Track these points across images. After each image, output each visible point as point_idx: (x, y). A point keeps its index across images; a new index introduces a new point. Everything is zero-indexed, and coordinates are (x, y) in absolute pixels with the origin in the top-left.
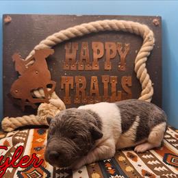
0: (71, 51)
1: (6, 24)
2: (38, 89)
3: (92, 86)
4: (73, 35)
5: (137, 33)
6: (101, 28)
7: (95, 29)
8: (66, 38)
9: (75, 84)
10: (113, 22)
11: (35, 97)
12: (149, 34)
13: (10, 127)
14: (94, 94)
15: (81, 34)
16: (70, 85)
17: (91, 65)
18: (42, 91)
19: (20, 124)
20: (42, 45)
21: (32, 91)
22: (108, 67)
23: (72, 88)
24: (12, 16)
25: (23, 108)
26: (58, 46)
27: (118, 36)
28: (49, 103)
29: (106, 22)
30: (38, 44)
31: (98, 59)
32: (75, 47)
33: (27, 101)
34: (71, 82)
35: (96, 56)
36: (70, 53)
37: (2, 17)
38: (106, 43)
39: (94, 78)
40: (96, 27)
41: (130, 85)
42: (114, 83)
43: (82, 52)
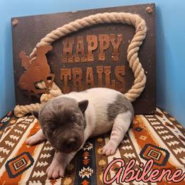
0: (68, 46)
1: (14, 26)
2: (41, 82)
3: (87, 76)
4: (68, 31)
5: (129, 23)
6: (93, 22)
7: (87, 24)
8: (62, 34)
9: (72, 75)
11: (38, 88)
12: (140, 24)
13: (20, 113)
14: (89, 84)
15: (75, 30)
16: (68, 76)
17: (86, 57)
18: (43, 83)
20: (43, 42)
22: (102, 58)
23: (70, 79)
24: (19, 19)
25: (30, 97)
26: (56, 42)
27: (111, 27)
28: (49, 93)
29: (98, 16)
30: (39, 42)
31: (93, 51)
32: (71, 42)
33: (32, 92)
34: (69, 73)
35: (90, 48)
36: (67, 48)
37: (10, 20)
38: (100, 35)
39: (89, 69)
40: (88, 22)
41: (123, 74)
42: (108, 73)
43: (78, 46)
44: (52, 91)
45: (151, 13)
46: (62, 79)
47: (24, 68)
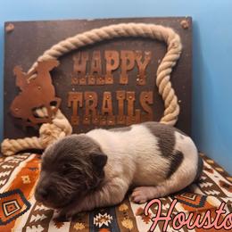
0: (80, 62)
1: (8, 33)
2: (41, 108)
3: (104, 104)
4: (82, 43)
5: (160, 38)
6: (115, 33)
7: (107, 35)
8: (74, 47)
9: (84, 101)
10: (130, 26)
12: (174, 40)
13: (10, 150)
14: (106, 113)
15: (91, 42)
16: (78, 102)
17: (104, 78)
19: (20, 147)
20: (46, 55)
21: (34, 109)
22: (124, 80)
23: (81, 105)
24: (15, 23)
26: (65, 56)
27: (137, 42)
28: (52, 123)
29: (121, 27)
30: (42, 54)
31: (113, 71)
32: (85, 58)
33: (28, 121)
34: (80, 99)
35: (109, 68)
36: (79, 65)
37: (3, 25)
38: (122, 52)
39: (107, 94)
40: (109, 33)
41: (151, 103)
42: (131, 100)
43: (93, 64)
44: (56, 120)
45: (187, 28)
46: (69, 105)
47: (19, 88)
